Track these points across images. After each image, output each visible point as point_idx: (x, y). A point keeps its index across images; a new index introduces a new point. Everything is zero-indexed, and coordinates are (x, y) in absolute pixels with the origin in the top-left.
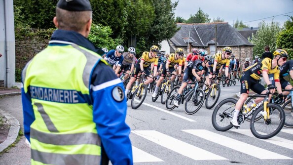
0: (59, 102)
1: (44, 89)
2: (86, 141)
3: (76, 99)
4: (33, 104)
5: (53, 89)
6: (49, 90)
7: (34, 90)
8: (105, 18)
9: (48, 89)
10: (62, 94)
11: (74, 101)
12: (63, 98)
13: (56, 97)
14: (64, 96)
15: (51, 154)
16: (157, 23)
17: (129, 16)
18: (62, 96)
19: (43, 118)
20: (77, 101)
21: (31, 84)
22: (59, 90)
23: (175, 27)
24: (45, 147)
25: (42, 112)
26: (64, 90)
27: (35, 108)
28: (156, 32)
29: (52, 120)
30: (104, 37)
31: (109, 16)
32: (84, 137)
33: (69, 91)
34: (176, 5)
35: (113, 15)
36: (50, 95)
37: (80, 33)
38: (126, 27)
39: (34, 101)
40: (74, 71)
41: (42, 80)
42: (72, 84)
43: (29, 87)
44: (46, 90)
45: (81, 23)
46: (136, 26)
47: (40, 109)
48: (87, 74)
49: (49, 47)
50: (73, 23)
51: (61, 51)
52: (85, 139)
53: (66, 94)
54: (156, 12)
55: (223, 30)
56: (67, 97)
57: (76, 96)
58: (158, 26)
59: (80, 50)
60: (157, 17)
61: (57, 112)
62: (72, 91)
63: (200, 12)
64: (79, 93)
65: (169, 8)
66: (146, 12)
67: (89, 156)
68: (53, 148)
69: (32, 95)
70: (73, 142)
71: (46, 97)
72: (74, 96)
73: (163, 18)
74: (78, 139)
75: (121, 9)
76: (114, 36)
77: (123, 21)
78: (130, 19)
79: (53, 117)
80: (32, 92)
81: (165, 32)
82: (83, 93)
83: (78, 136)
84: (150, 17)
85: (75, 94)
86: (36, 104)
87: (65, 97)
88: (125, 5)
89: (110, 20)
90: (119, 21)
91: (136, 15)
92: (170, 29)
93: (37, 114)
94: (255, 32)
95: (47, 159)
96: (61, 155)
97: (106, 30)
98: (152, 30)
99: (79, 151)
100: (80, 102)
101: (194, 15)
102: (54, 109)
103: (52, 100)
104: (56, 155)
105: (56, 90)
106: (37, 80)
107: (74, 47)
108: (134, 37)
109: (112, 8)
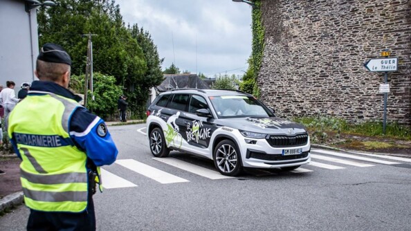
0: (43, 146)
1: (27, 135)
2: (73, 180)
3: (59, 143)
4: (19, 148)
5: (36, 135)
6: (33, 136)
7: (18, 136)
8: (110, 70)
9: (31, 135)
10: (45, 139)
11: (58, 145)
12: (46, 143)
13: (40, 143)
14: (47, 141)
15: (40, 192)
16: (149, 73)
17: (128, 69)
18: (45, 141)
19: (31, 160)
20: (60, 144)
21: (15, 131)
22: (42, 136)
23: (162, 77)
24: (34, 186)
25: (29, 156)
26: (46, 136)
27: (22, 152)
28: (149, 80)
29: (39, 162)
30: (110, 84)
31: (113, 68)
32: (70, 176)
33: (51, 136)
34: (163, 60)
35: (116, 67)
36: (34, 141)
37: (56, 82)
38: (126, 76)
39: (20, 146)
40: (54, 118)
41: (25, 127)
42: (53, 129)
43: (13, 134)
44: (29, 137)
45: (57, 73)
46: (133, 76)
47: (26, 153)
48: (66, 120)
49: (28, 97)
50: (49, 72)
51: (40, 100)
52: (72, 178)
53: (49, 139)
54: (148, 66)
55: (194, 79)
56: (50, 141)
57: (59, 140)
58: (150, 76)
59: (58, 98)
60: (149, 69)
61: (42, 155)
62: (54, 136)
63: (173, 65)
64: (61, 137)
65: (157, 63)
66: (141, 66)
67: (77, 192)
68: (42, 187)
69: (17, 141)
70: (60, 181)
71: (30, 142)
72: (57, 141)
73: (153, 70)
74: (65, 178)
75: (122, 63)
76: (117, 83)
77: (124, 72)
78: (129, 70)
79: (39, 159)
80: (17, 139)
81: (155, 81)
82: (65, 137)
83: (65, 176)
84: (143, 69)
85: (58, 139)
86: (22, 149)
87: (49, 142)
88: (125, 60)
89: (114, 71)
90: (121, 72)
91: (134, 68)
92: (158, 78)
93: (24, 157)
94: (214, 81)
95: (37, 196)
96: (50, 193)
97: (111, 79)
98: (145, 79)
99: (67, 189)
100: (62, 145)
101: (168, 68)
102: (40, 153)
103: (36, 145)
104: (46, 192)
105: (39, 136)
106: (19, 127)
107: (52, 96)
108: (132, 84)
109: (115, 62)
